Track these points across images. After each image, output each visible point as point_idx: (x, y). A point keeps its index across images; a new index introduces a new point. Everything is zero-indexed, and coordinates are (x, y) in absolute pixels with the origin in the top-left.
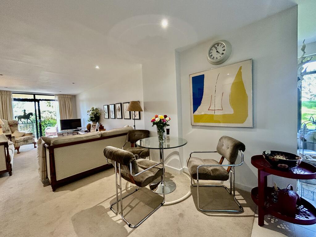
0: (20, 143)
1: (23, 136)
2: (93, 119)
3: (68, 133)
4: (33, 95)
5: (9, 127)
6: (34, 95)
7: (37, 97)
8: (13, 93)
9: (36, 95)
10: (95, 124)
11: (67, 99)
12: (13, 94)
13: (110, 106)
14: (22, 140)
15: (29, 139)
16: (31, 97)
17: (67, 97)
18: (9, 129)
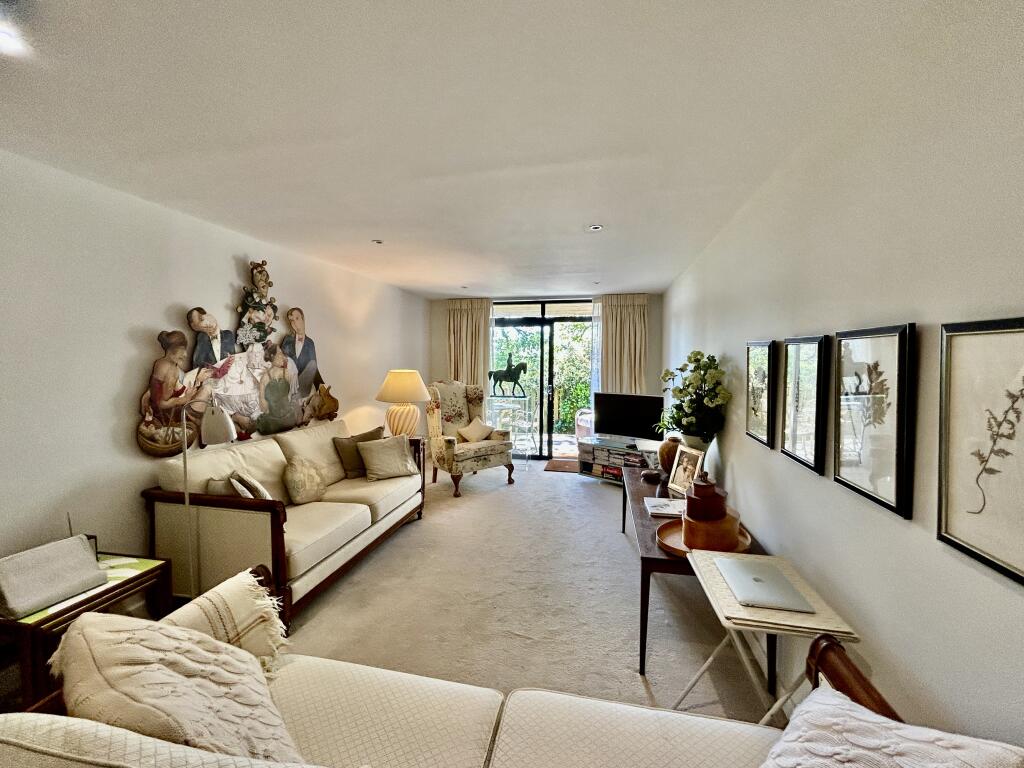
0: (464, 464)
1: (486, 439)
2: (684, 421)
3: (608, 450)
4: (540, 306)
5: (465, 407)
6: (543, 304)
7: (552, 311)
8: (495, 304)
9: (547, 306)
10: (694, 452)
11: (630, 310)
12: (495, 307)
13: (791, 348)
14: (472, 454)
15: (493, 451)
16: (534, 311)
17: (629, 302)
18: (464, 411)
